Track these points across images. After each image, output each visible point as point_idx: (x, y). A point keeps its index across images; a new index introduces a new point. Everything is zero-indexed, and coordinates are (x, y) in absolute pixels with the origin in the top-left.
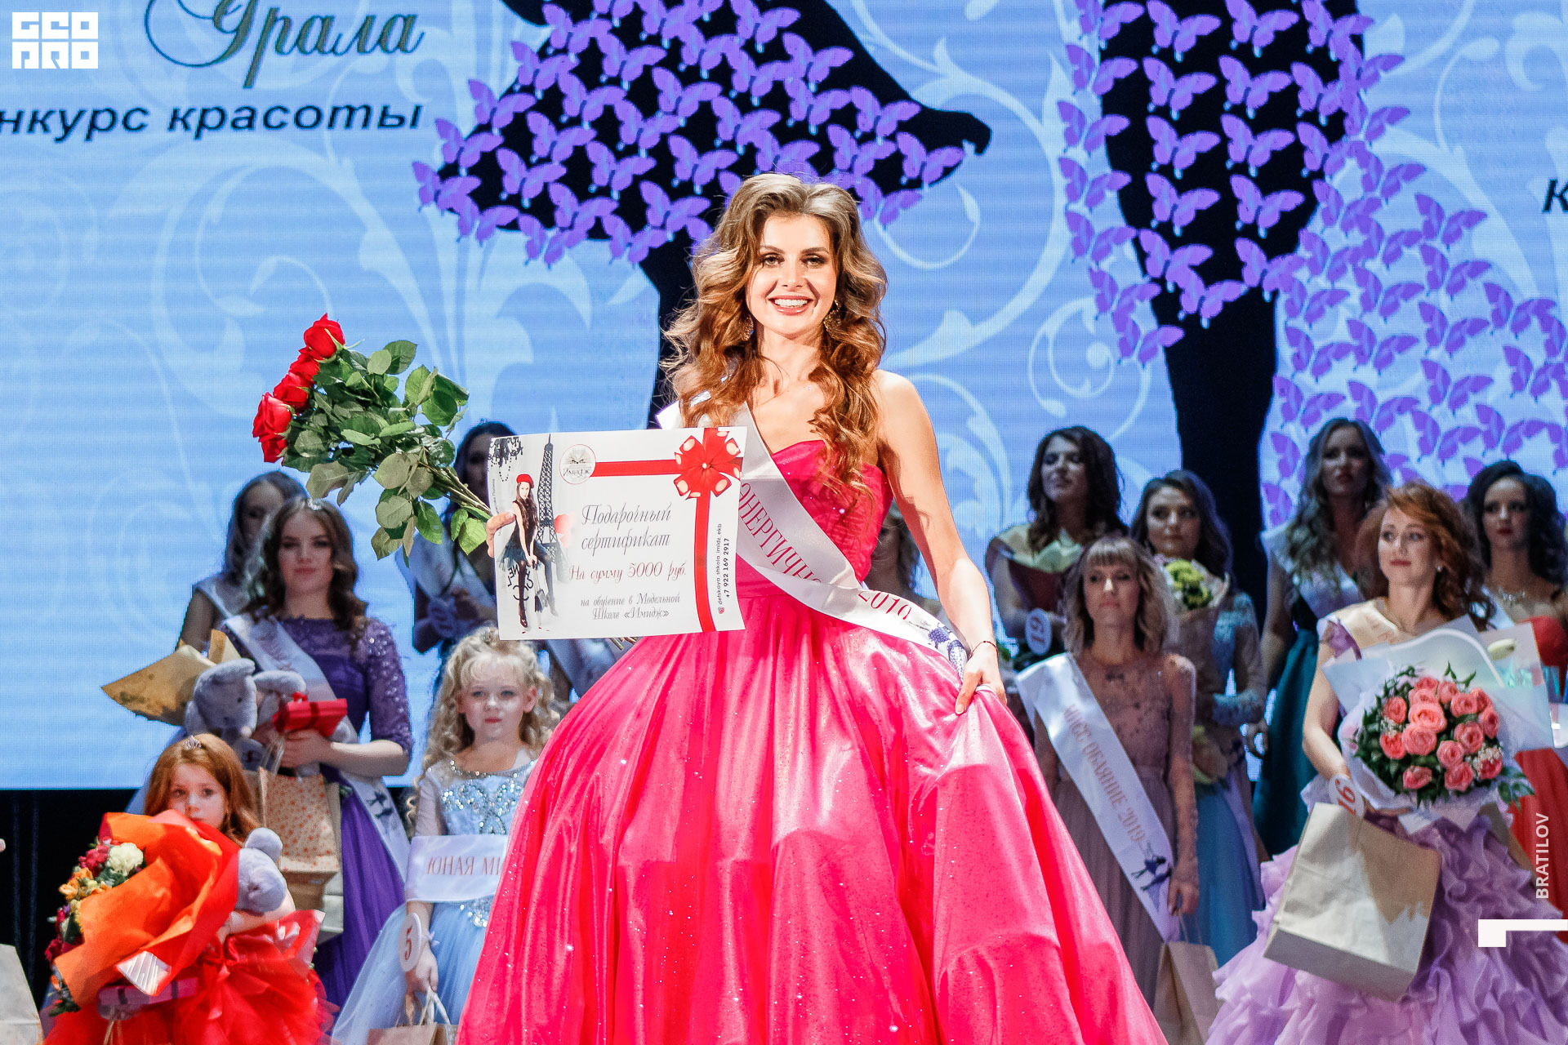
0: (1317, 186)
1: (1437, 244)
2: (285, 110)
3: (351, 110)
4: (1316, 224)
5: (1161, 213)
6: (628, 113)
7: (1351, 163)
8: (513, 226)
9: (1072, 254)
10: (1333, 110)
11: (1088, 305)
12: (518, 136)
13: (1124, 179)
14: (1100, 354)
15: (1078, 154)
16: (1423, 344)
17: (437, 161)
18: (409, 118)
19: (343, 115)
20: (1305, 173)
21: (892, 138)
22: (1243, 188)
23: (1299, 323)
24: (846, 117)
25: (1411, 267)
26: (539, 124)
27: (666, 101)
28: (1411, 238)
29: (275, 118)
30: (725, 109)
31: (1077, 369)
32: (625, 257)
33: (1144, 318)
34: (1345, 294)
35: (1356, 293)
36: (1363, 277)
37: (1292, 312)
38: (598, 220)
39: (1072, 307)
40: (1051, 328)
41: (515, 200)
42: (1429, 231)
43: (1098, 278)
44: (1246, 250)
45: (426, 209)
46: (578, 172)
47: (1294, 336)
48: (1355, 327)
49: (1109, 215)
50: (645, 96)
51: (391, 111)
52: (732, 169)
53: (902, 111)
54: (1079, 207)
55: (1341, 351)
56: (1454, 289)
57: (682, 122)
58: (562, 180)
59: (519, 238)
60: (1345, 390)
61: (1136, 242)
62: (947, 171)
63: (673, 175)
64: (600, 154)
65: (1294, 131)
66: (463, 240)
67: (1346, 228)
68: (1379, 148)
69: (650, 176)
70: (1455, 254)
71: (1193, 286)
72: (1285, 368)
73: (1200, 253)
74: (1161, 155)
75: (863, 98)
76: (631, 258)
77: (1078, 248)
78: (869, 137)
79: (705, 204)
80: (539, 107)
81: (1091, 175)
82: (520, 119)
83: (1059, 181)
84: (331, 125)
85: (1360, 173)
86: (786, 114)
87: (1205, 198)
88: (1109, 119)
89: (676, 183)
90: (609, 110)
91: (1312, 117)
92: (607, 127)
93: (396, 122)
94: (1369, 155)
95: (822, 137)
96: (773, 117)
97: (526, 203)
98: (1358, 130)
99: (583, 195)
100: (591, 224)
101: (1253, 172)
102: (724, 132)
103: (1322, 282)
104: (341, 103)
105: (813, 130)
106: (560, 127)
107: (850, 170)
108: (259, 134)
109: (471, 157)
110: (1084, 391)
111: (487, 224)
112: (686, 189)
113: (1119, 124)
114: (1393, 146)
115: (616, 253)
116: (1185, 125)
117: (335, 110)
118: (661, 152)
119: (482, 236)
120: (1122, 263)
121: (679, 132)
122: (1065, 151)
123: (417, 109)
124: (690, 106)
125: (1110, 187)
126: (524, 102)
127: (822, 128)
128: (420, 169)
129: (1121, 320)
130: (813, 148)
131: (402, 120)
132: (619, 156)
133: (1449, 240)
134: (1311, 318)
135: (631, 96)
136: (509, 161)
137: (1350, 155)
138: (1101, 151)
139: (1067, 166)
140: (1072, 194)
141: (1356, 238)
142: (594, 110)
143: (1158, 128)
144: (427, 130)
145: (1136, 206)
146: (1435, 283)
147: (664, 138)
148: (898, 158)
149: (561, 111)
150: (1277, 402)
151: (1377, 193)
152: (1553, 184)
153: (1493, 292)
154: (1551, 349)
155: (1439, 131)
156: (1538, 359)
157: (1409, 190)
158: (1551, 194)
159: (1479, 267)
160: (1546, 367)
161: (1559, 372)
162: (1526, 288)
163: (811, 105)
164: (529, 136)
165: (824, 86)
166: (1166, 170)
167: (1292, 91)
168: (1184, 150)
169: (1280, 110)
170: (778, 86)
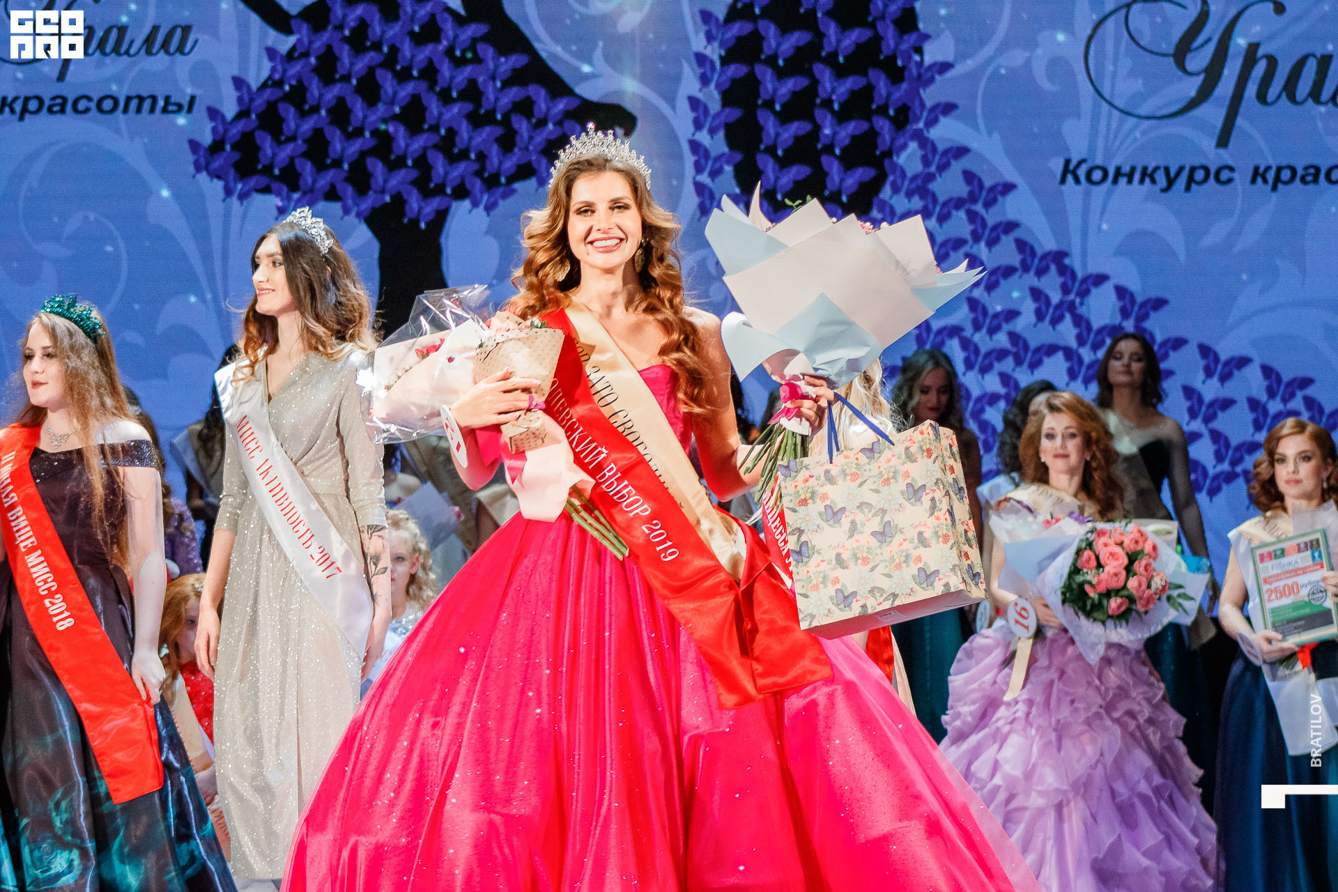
0: (886, 162)
1: (979, 207)
2: (89, 99)
3: (141, 99)
4: (886, 193)
5: (767, 182)
6: (356, 103)
7: (913, 146)
8: (266, 190)
9: (698, 213)
10: (900, 104)
12: (271, 121)
13: (738, 157)
15: (703, 137)
17: (207, 139)
18: (186, 107)
19: (134, 104)
20: (878, 153)
21: (559, 123)
22: (830, 164)
24: (525, 107)
25: (959, 226)
26: (289, 113)
27: (385, 94)
28: (959, 203)
29: (82, 105)
30: (431, 101)
32: (354, 213)
38: (333, 186)
41: (268, 170)
42: (973, 198)
45: (198, 176)
46: (317, 149)
49: (727, 184)
50: (369, 90)
51: (172, 100)
52: (436, 146)
53: (565, 103)
54: (704, 178)
56: (991, 243)
57: (397, 110)
59: (271, 200)
63: (391, 151)
64: (335, 136)
65: (869, 120)
66: (228, 200)
67: (909, 195)
68: (934, 133)
69: (372, 152)
70: (992, 217)
74: (767, 138)
75: (539, 94)
76: (358, 215)
77: (703, 210)
78: (542, 123)
79: (414, 174)
80: (287, 98)
81: (713, 154)
82: (272, 107)
83: (689, 159)
84: (125, 110)
85: (920, 153)
86: (478, 104)
87: (801, 172)
88: (727, 110)
89: (393, 157)
90: (341, 101)
91: (883, 110)
92: (340, 113)
93: (175, 108)
94: (927, 139)
95: (506, 123)
96: (469, 107)
97: (277, 172)
98: (917, 120)
99: (321, 167)
100: (327, 188)
101: (837, 151)
102: (431, 118)
104: (133, 94)
105: (499, 117)
106: (303, 114)
107: (528, 148)
108: (69, 117)
109: (233, 137)
111: (247, 188)
112: (400, 163)
113: (734, 114)
114: (945, 132)
115: (346, 211)
116: (785, 117)
117: (129, 99)
118: (382, 134)
119: (243, 196)
121: (395, 117)
122: (693, 134)
123: (193, 99)
124: (403, 97)
125: (728, 163)
126: (275, 94)
127: (507, 116)
128: (194, 145)
130: (498, 131)
131: (180, 107)
132: (349, 136)
133: (989, 204)
135: (359, 90)
136: (264, 139)
137: (912, 138)
138: (721, 134)
139: (695, 146)
140: (699, 168)
141: (917, 204)
142: (329, 100)
143: (763, 116)
144: (199, 114)
145: (747, 177)
146: (976, 237)
147: (384, 122)
148: (564, 139)
149: (304, 101)
151: (933, 169)
152: (1068, 162)
153: (1022, 245)
154: (1065, 289)
155: (981, 122)
156: (1055, 297)
157: (957, 167)
158: (1066, 170)
159: (1010, 226)
160: (1061, 303)
161: (1072, 307)
162: (1046, 242)
163: (498, 98)
164: (281, 120)
165: (507, 84)
166: (771, 150)
167: (869, 90)
168: (784, 134)
169: (858, 106)
170: (472, 83)
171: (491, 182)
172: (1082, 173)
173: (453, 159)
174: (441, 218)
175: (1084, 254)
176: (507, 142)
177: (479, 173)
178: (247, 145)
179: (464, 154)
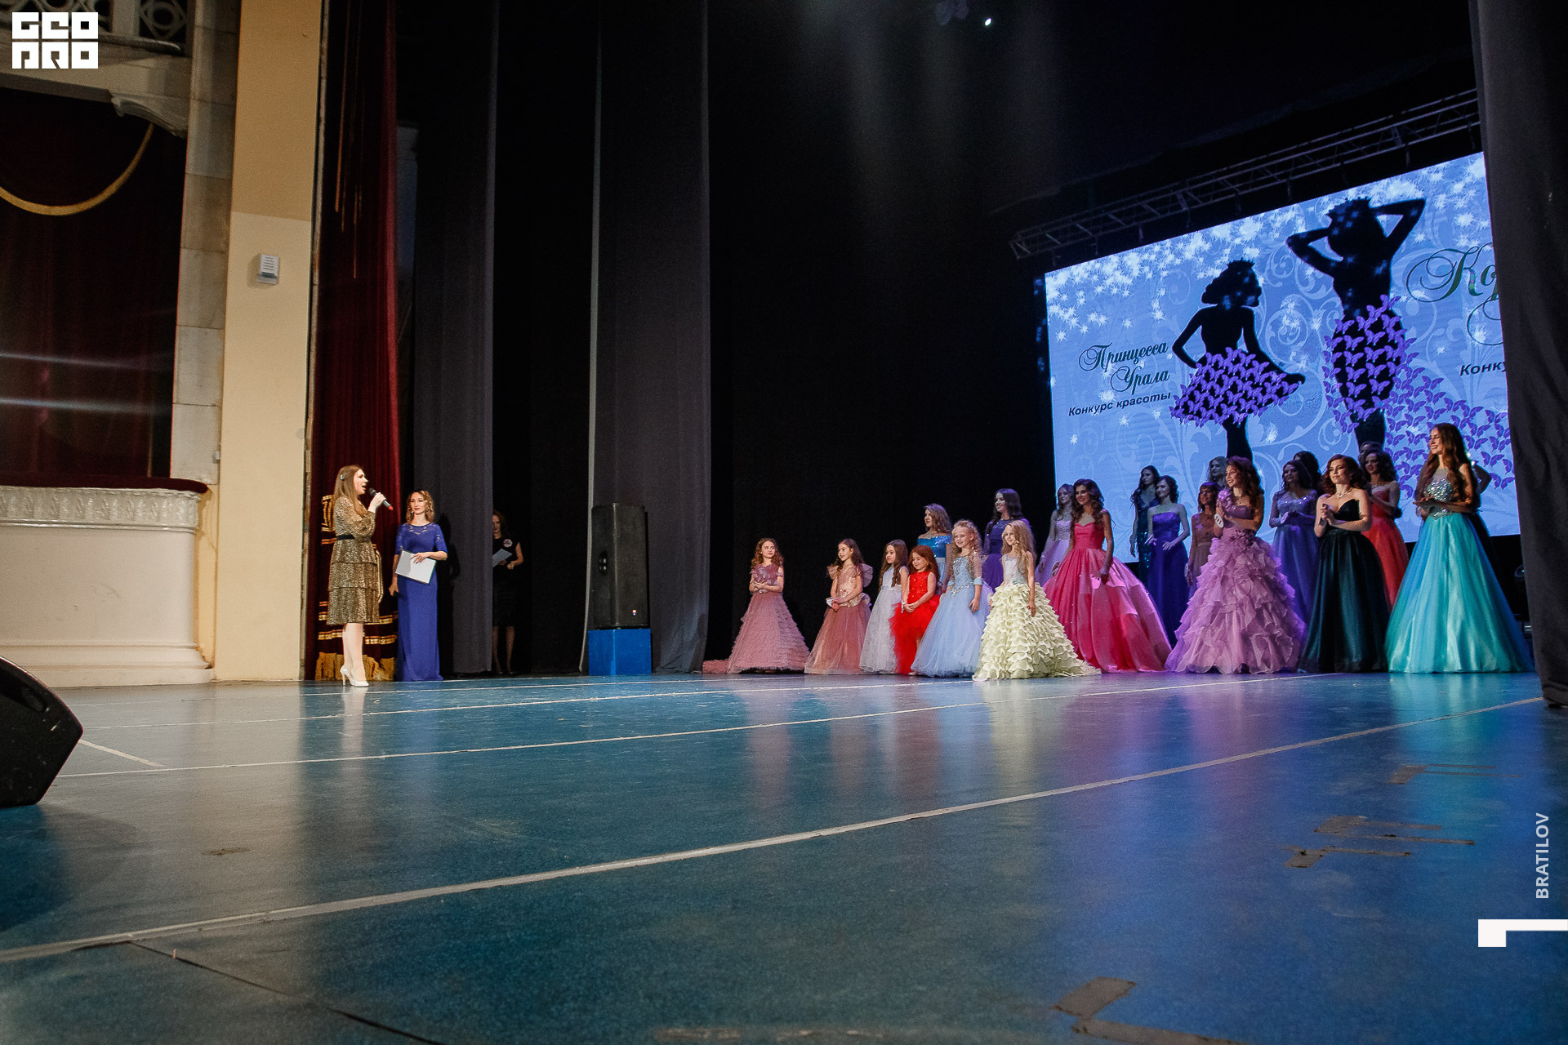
1: (1430, 389)
2: (1141, 399)
3: (1155, 396)
4: (1394, 389)
5: (1351, 391)
6: (1217, 387)
8: (1192, 419)
11: (1333, 420)
12: (1192, 397)
13: (1340, 384)
14: (1337, 432)
16: (1427, 418)
17: (1175, 406)
19: (1153, 398)
21: (1280, 383)
22: (1373, 382)
23: (1391, 417)
25: (1423, 396)
26: (1197, 394)
27: (1225, 383)
28: (1421, 389)
29: (1136, 402)
30: (1240, 382)
31: (1331, 437)
33: (1348, 421)
34: (1403, 407)
35: (1407, 406)
36: (1408, 402)
37: (1389, 413)
38: (1212, 415)
39: (1328, 421)
40: (1325, 425)
41: (1192, 413)
42: (1427, 386)
43: (1335, 412)
44: (1374, 399)
46: (1206, 404)
47: (1389, 420)
48: (1407, 416)
49: (1337, 395)
50: (1220, 382)
51: (1163, 396)
53: (1282, 376)
54: (1329, 394)
55: (1403, 423)
58: (1202, 406)
59: (1194, 422)
60: (1405, 434)
61: (1345, 401)
62: (1295, 390)
64: (1211, 399)
67: (1403, 388)
68: (1410, 365)
69: (1222, 402)
70: (1435, 392)
71: (1361, 412)
72: (1388, 430)
73: (1363, 401)
74: (1350, 377)
77: (1330, 405)
78: (1275, 384)
80: (1196, 389)
82: (1192, 392)
83: (1324, 388)
84: (1151, 401)
87: (1362, 387)
90: (1212, 387)
91: (1391, 360)
92: (1212, 391)
95: (1263, 386)
96: (1251, 382)
99: (1208, 409)
102: (1239, 388)
103: (1397, 405)
104: (1153, 395)
106: (1201, 393)
107: (1270, 393)
108: (1136, 405)
109: (1182, 404)
110: (1334, 443)
112: (1231, 404)
113: (1338, 370)
114: (1415, 363)
116: (1356, 368)
118: (1225, 396)
120: (1342, 407)
121: (1229, 390)
124: (1231, 383)
126: (1192, 389)
127: (1263, 383)
128: (1171, 408)
129: (1342, 423)
130: (1261, 389)
131: (1166, 397)
132: (1216, 398)
133: (1432, 388)
134: (1394, 415)
135: (1217, 383)
136: (1191, 403)
139: (1326, 384)
141: (1406, 391)
142: (1209, 386)
143: (1348, 370)
144: (1172, 398)
145: (1344, 391)
146: (1429, 400)
147: (1226, 392)
148: (1282, 388)
150: (1386, 439)
152: (1463, 367)
153: (1447, 401)
154: (1465, 415)
155: (1428, 357)
156: (1462, 418)
157: (1420, 375)
158: (1462, 371)
159: (1443, 394)
160: (1464, 419)
161: (1468, 421)
162: (1456, 397)
163: (1260, 378)
164: (1195, 397)
165: (1263, 373)
166: (1352, 381)
167: (1385, 354)
168: (1356, 375)
169: (1382, 359)
170: (1252, 375)
171: (1260, 406)
172: (1469, 369)
173: (1247, 400)
174: (1245, 420)
175: (1472, 401)
176: (1264, 392)
177: (1255, 404)
178: (1186, 407)
179: (1251, 398)
